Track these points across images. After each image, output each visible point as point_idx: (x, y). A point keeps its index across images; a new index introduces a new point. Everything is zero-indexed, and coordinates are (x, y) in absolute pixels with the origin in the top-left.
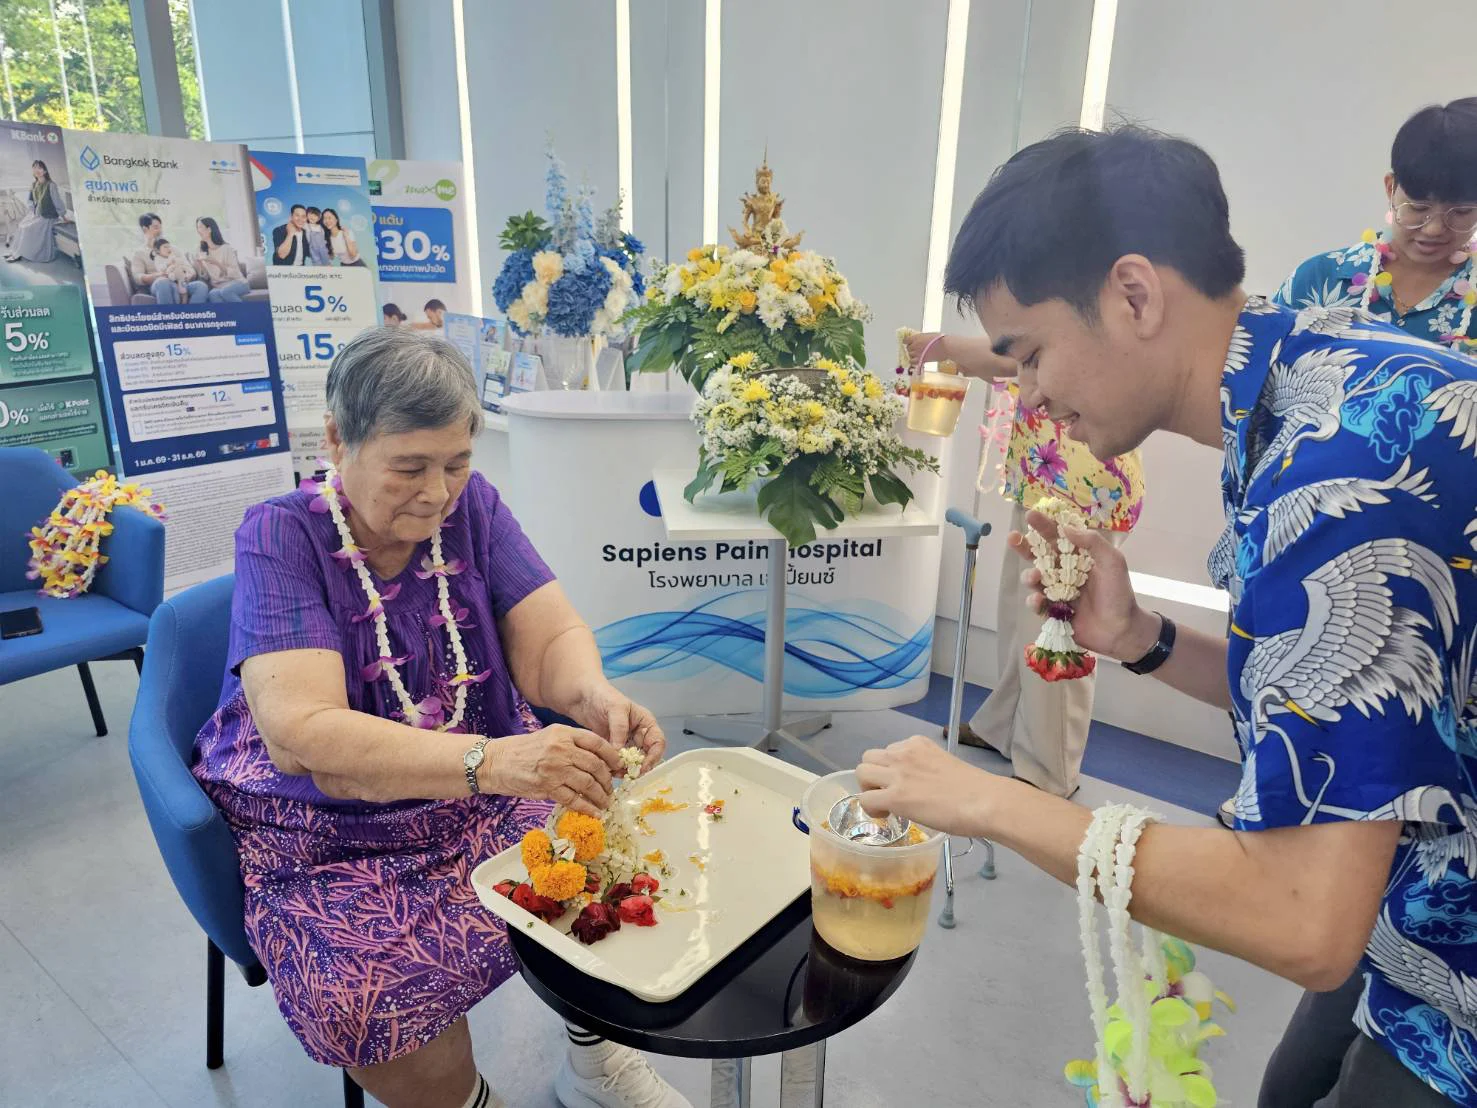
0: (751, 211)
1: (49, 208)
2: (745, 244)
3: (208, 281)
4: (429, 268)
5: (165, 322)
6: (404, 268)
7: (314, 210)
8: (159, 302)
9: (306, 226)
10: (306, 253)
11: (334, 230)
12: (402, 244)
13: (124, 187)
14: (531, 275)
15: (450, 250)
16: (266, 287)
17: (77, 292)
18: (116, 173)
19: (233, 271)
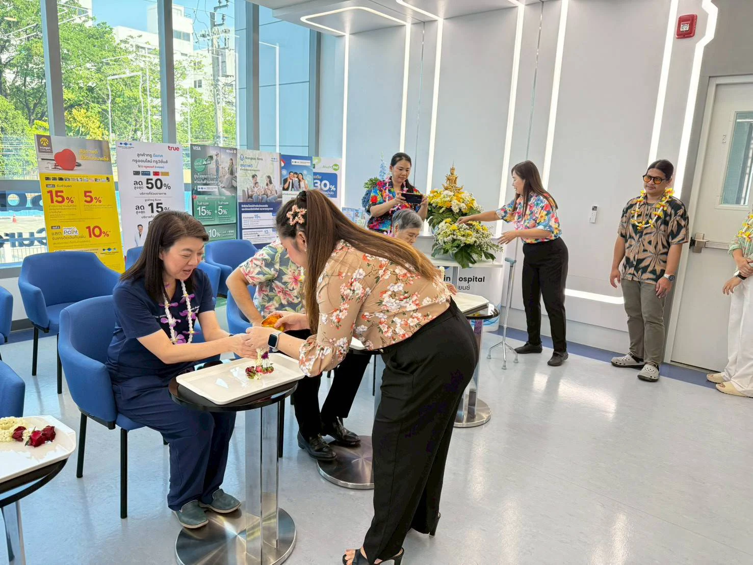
0: (449, 179)
2: (446, 189)
3: (267, 195)
5: (255, 207)
7: (296, 173)
8: (254, 201)
9: (293, 179)
10: (293, 187)
11: (302, 180)
12: (320, 185)
13: (249, 166)
15: (336, 187)
16: (281, 198)
17: (235, 198)
18: (248, 162)
19: (274, 192)
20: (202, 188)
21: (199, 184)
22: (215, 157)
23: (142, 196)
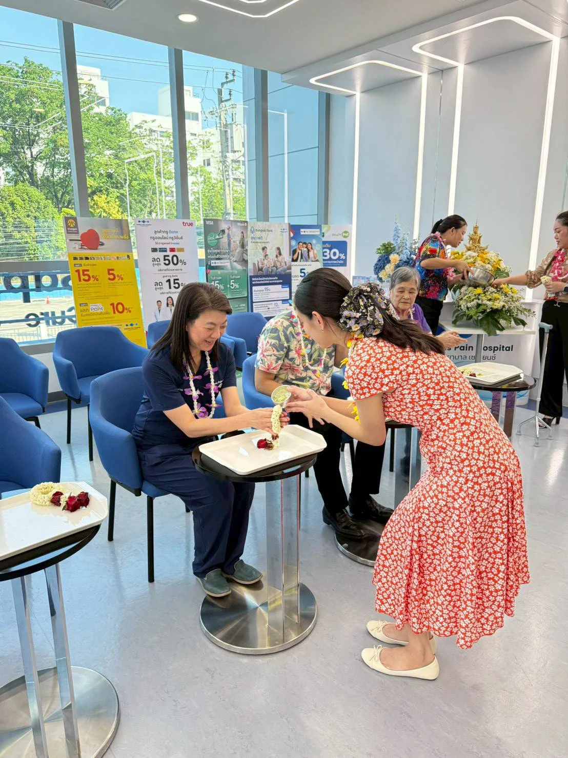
1: (243, 246)
2: (469, 249)
3: (276, 267)
4: (338, 262)
5: (265, 280)
6: (329, 262)
7: (305, 243)
8: (264, 274)
9: (302, 249)
10: (302, 258)
11: (310, 249)
12: (329, 254)
13: (259, 238)
14: (389, 262)
15: (346, 255)
16: (290, 269)
17: (246, 271)
18: (258, 234)
19: (283, 264)
20: (215, 263)
21: (212, 259)
22: (227, 231)
23: (160, 272)
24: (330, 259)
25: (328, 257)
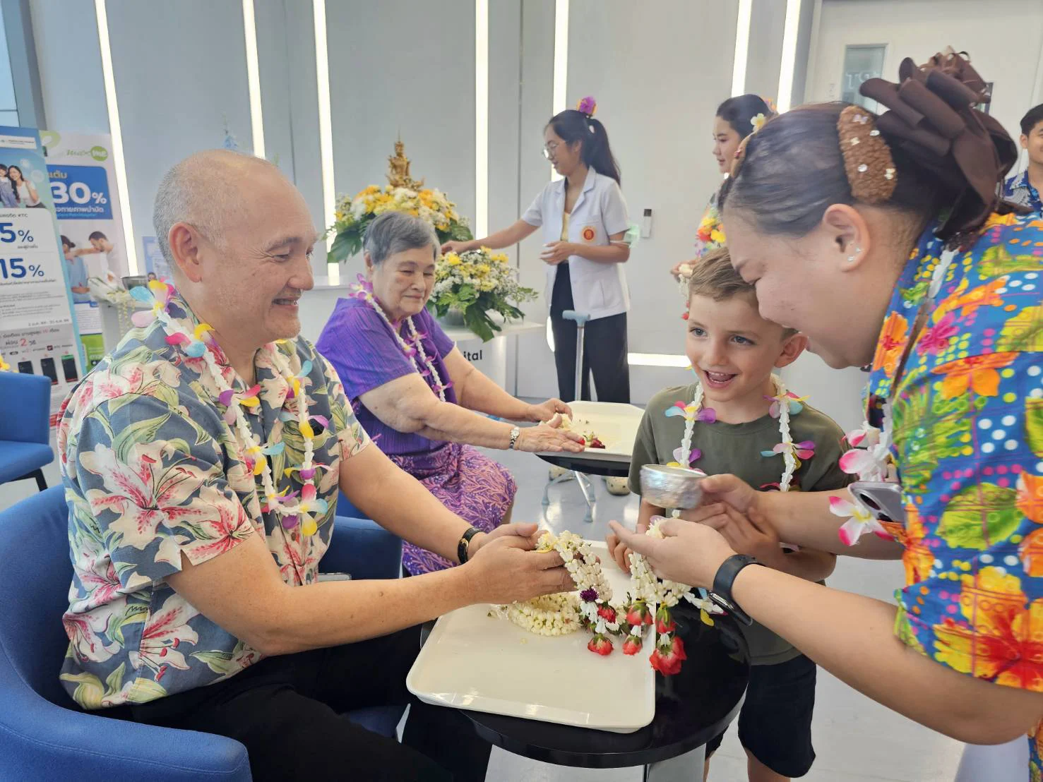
2: (396, 185)
4: (89, 209)
6: (70, 210)
7: (2, 167)
11: (19, 181)
12: (68, 192)
15: (107, 195)
24: (71, 203)
25: (65, 200)
